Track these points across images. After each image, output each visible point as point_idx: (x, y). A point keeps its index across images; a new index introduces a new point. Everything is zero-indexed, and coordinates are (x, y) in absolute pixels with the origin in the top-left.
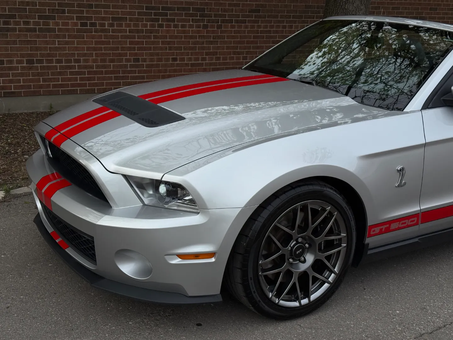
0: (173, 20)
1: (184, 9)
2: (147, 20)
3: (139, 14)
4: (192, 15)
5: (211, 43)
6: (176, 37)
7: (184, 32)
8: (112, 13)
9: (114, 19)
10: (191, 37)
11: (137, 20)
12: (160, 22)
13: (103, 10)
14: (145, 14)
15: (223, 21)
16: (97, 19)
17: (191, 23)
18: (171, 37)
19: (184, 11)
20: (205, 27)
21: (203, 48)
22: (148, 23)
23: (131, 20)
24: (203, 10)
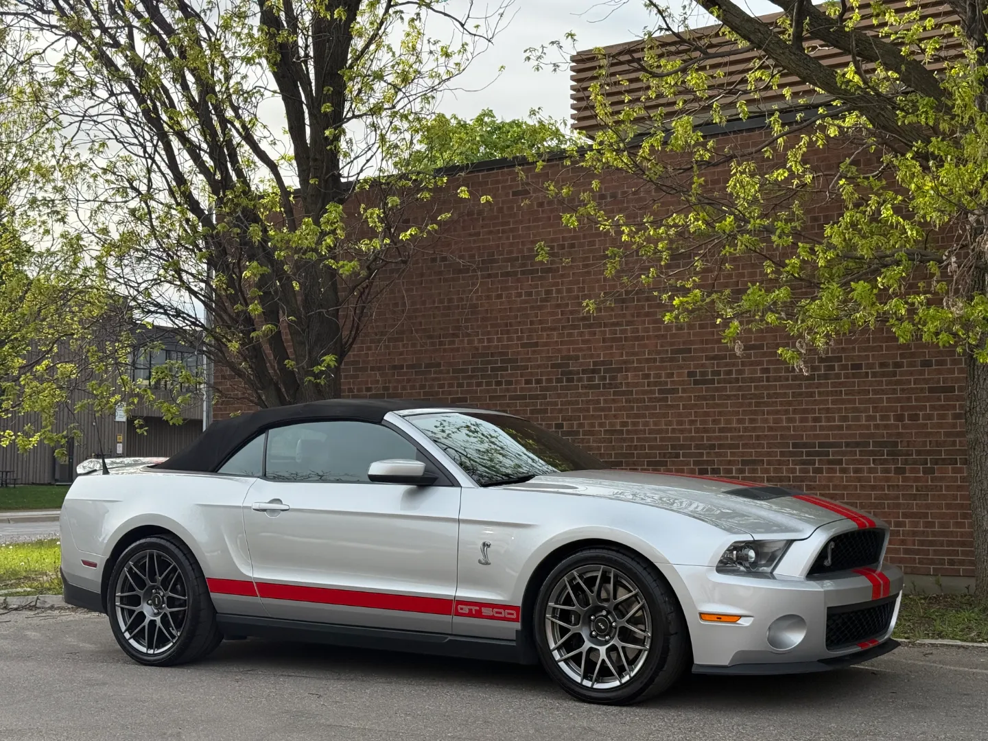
0: (840, 462)
1: (857, 444)
2: (795, 463)
3: (782, 454)
4: (872, 453)
5: (914, 497)
6: (845, 488)
7: (859, 479)
8: (743, 454)
9: (744, 463)
10: (873, 488)
11: (780, 463)
12: (817, 466)
13: (729, 451)
14: (792, 454)
15: (936, 462)
16: (720, 463)
17: (872, 465)
18: (835, 487)
19: (857, 447)
20: (900, 471)
21: (898, 506)
22: (798, 467)
23: (769, 463)
24: (895, 444)
